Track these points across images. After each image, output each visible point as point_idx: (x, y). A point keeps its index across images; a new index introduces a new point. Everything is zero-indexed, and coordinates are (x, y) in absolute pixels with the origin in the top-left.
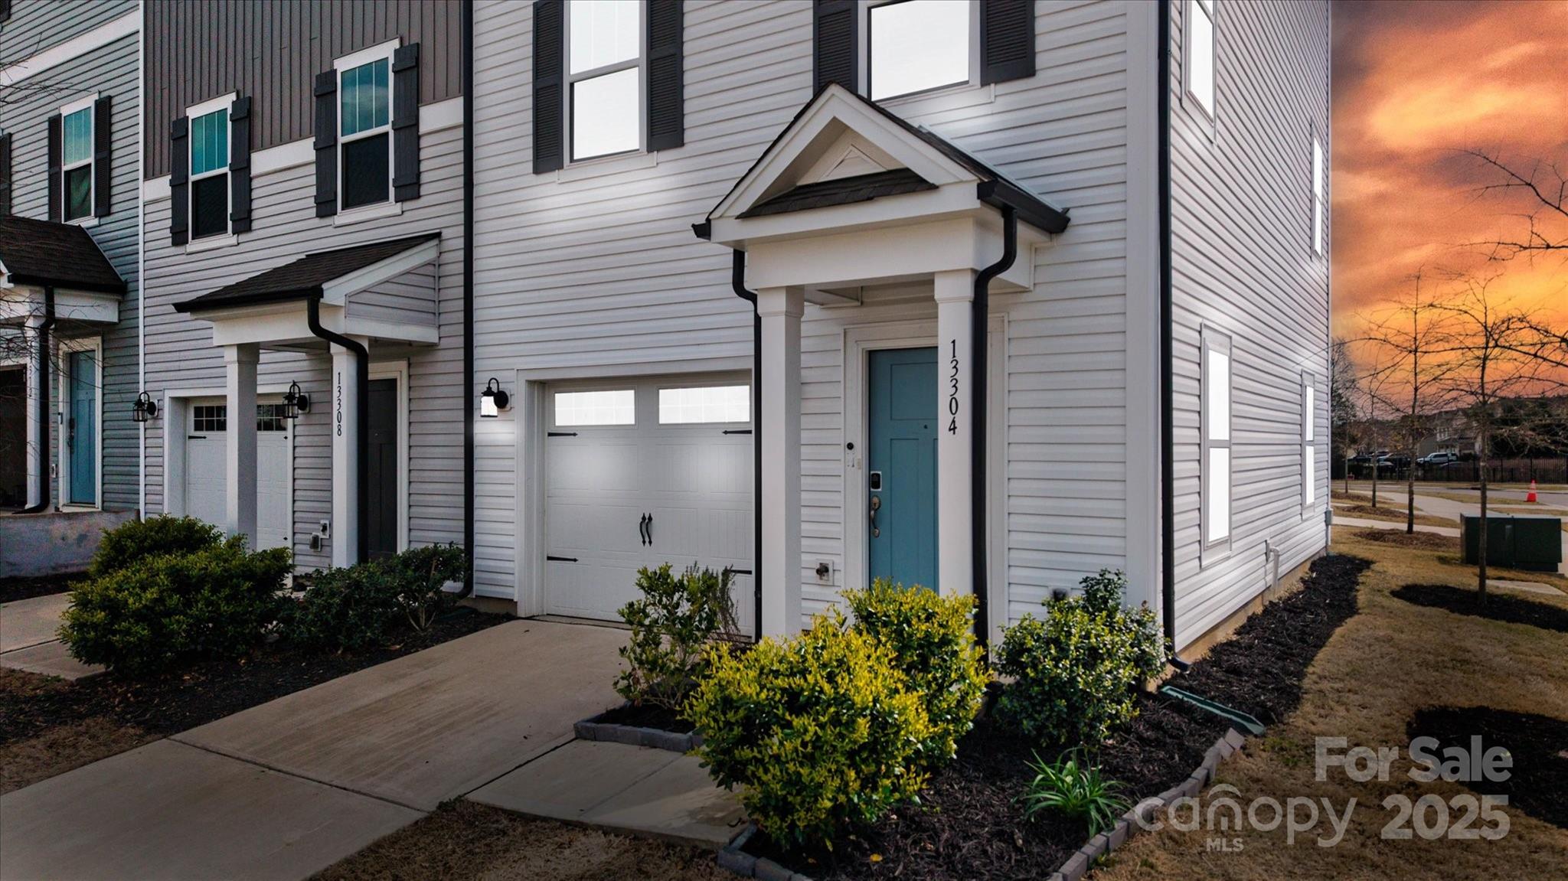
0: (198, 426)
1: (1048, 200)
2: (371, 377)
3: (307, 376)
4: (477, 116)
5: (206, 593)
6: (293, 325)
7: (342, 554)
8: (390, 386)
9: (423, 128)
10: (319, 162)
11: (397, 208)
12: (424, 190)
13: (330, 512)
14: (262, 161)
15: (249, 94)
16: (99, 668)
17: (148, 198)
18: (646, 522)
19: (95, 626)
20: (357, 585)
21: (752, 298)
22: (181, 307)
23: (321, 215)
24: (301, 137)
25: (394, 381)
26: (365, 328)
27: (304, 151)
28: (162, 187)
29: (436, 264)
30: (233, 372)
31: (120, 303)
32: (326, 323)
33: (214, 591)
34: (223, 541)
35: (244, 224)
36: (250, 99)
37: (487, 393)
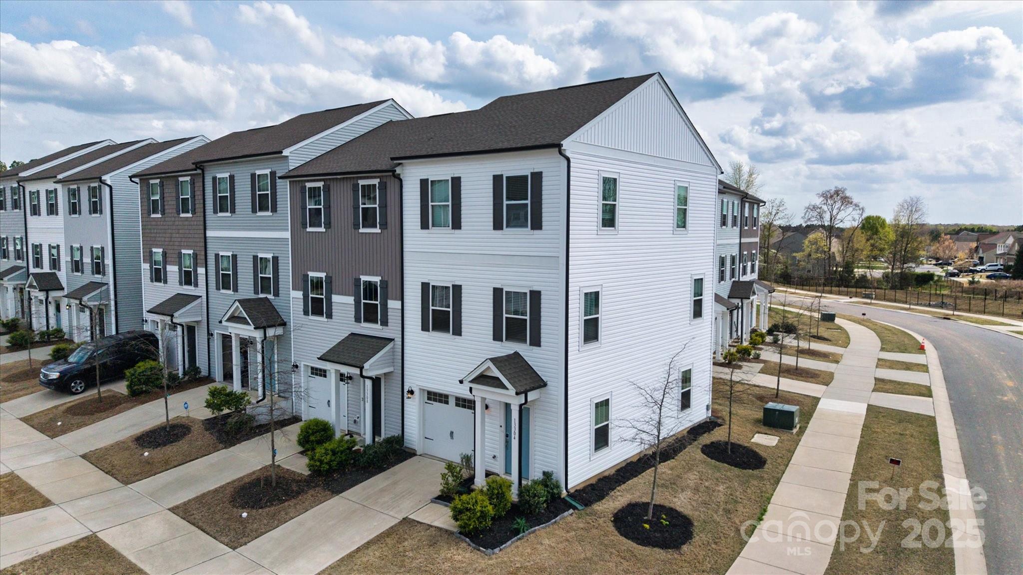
0: (313, 374)
1: (544, 379)
4: (405, 308)
7: (369, 439)
9: (389, 307)
10: (355, 305)
11: (381, 326)
12: (389, 324)
14: (336, 298)
15: (331, 275)
17: (294, 296)
18: (452, 433)
19: (317, 466)
21: (473, 395)
22: (320, 358)
24: (349, 295)
25: (380, 378)
26: (373, 374)
27: (350, 300)
28: (299, 294)
29: (393, 348)
31: (284, 330)
33: (341, 454)
35: (330, 316)
36: (331, 277)
37: (408, 392)
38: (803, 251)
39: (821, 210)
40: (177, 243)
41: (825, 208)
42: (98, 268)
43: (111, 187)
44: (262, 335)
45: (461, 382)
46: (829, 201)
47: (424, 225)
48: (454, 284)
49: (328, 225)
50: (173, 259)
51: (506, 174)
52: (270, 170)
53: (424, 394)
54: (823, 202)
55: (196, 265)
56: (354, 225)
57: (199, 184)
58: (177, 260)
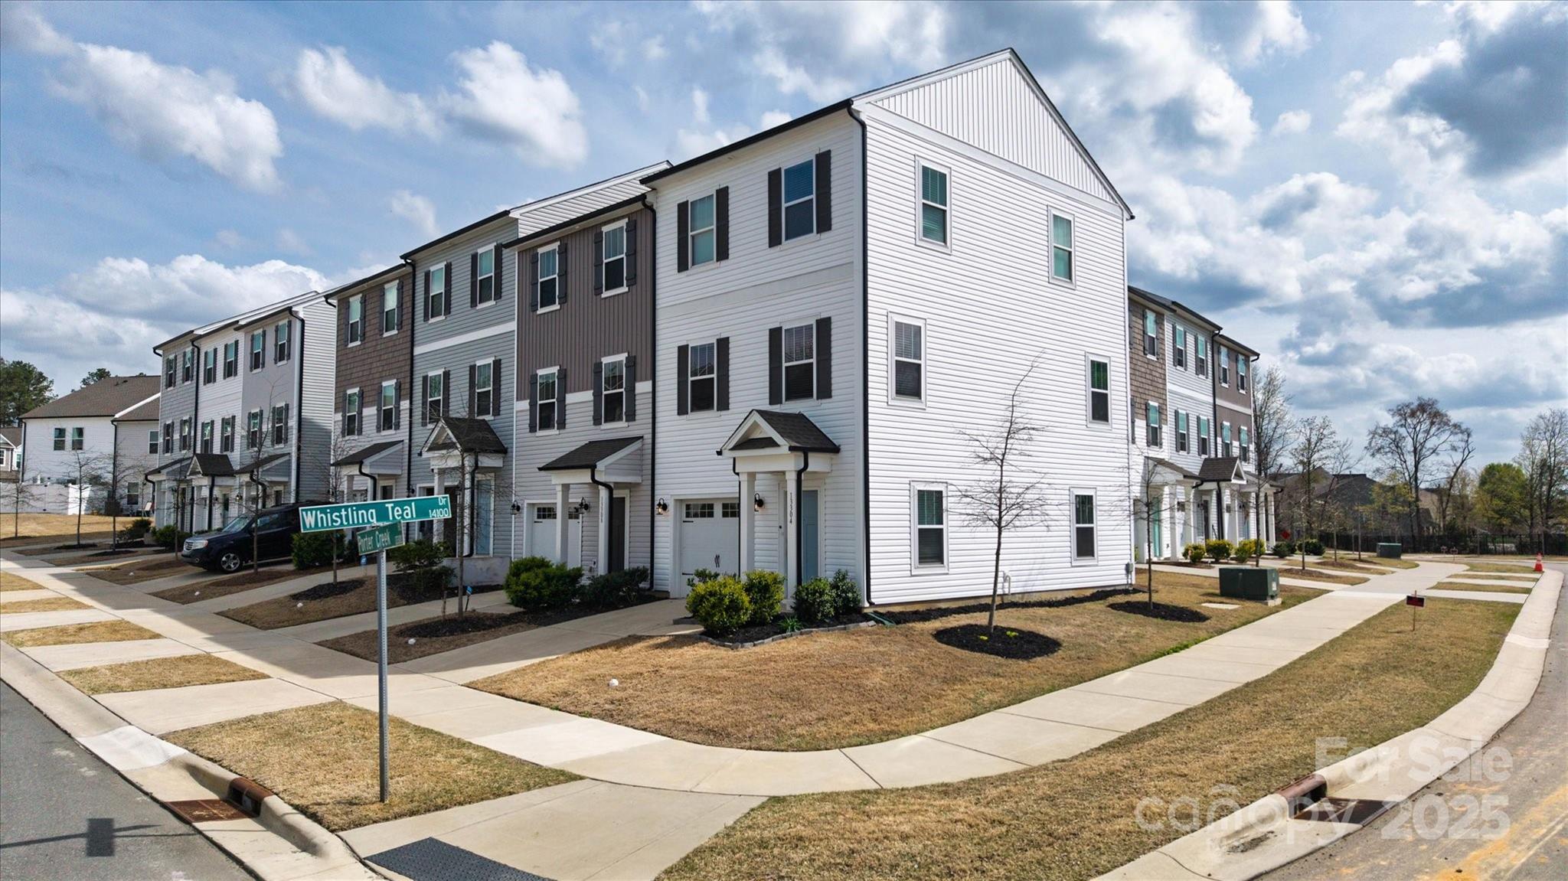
0: (539, 517)
1: (835, 441)
2: (614, 496)
3: (588, 495)
4: (657, 389)
5: (555, 581)
6: (585, 477)
7: (602, 569)
8: (623, 500)
9: (637, 392)
10: (595, 401)
11: (626, 424)
12: (637, 418)
13: (597, 556)
14: (571, 398)
15: (565, 367)
16: (522, 610)
17: (519, 409)
18: (717, 557)
19: (520, 591)
20: (607, 580)
21: (738, 474)
22: (540, 469)
23: (595, 424)
24: (587, 389)
25: (624, 498)
26: (611, 479)
27: (588, 395)
28: (525, 405)
29: (641, 449)
30: (559, 495)
31: (504, 458)
32: (597, 478)
33: (559, 581)
34: (554, 567)
35: (562, 425)
36: (566, 370)
37: (659, 505)
38: (1372, 502)
39: (1398, 436)
40: (377, 375)
41: (1403, 431)
42: (280, 436)
43: (303, 321)
44: (473, 461)
45: (719, 453)
46: (1409, 420)
47: (682, 266)
48: (718, 337)
49: (564, 299)
50: (371, 399)
51: (785, 166)
52: (495, 244)
53: (681, 508)
54: (1400, 423)
55: (399, 398)
56: (595, 289)
57: (408, 287)
58: (376, 398)
